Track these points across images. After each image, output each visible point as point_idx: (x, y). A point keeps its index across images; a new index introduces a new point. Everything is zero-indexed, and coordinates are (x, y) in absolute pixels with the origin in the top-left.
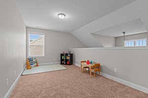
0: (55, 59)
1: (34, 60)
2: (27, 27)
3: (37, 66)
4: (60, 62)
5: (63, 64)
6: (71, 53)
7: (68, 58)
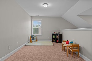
0: (48, 38)
1: (35, 37)
2: (31, 17)
3: (37, 41)
4: (52, 40)
5: (54, 42)
6: (60, 33)
7: (58, 37)
